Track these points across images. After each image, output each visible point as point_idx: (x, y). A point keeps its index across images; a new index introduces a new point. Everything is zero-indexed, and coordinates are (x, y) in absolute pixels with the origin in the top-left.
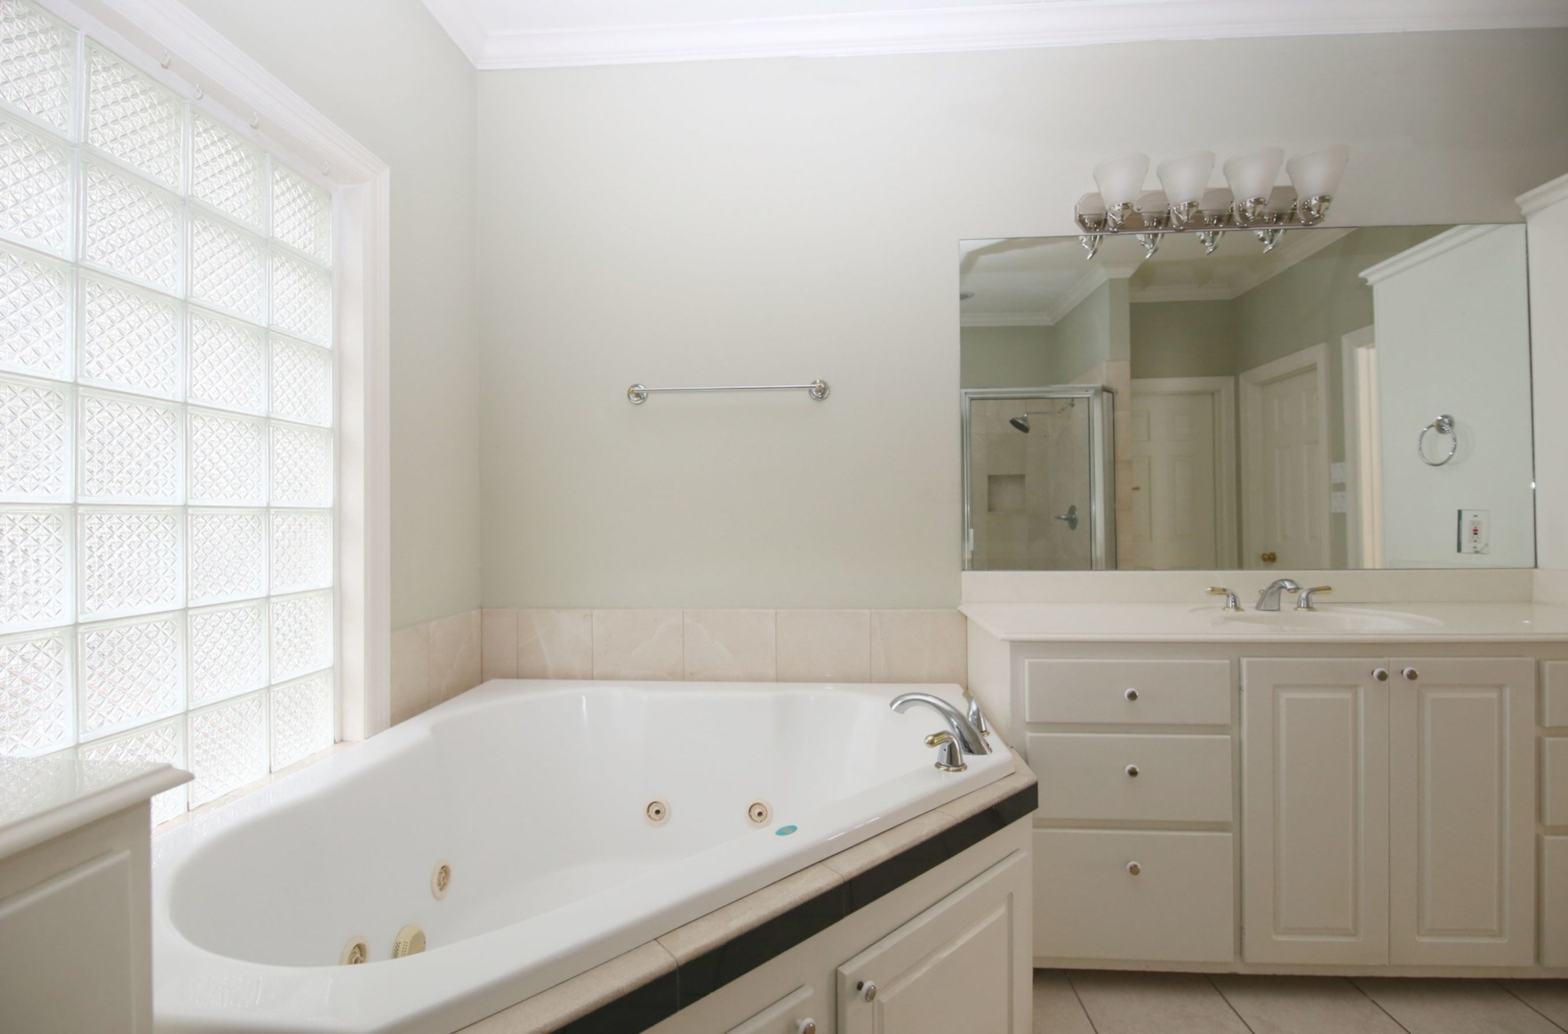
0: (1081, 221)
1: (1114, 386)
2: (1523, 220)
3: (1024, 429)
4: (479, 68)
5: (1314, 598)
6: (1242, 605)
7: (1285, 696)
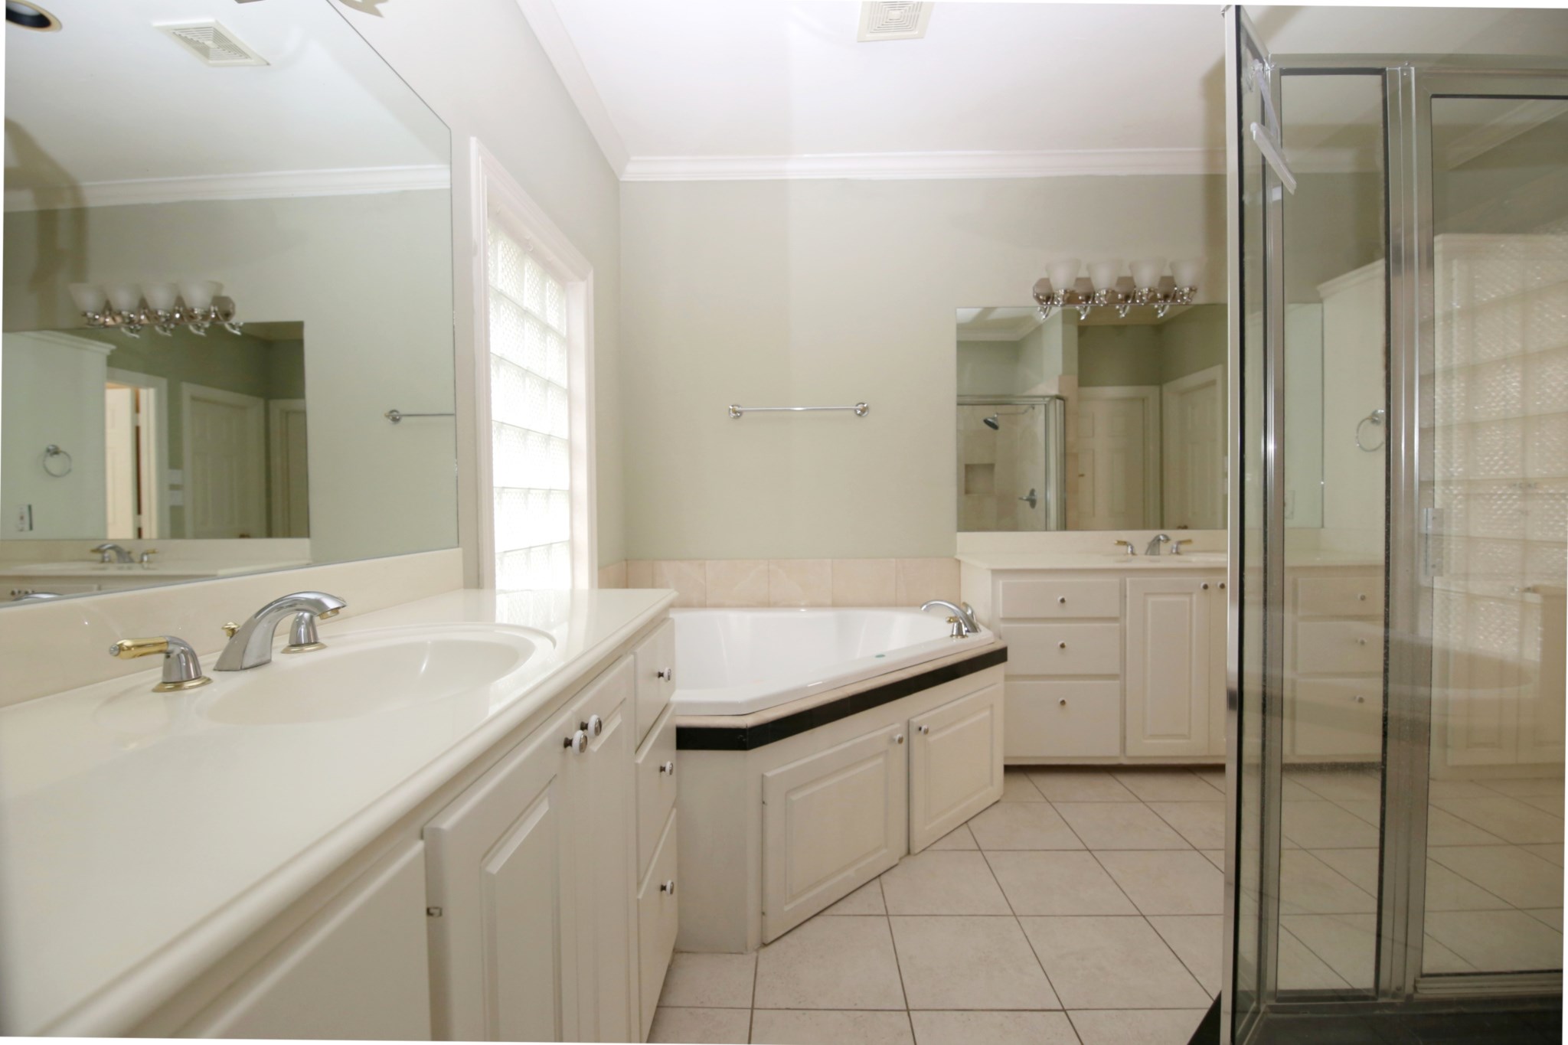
0: (1037, 298)
1: (1064, 394)
2: (1321, 301)
3: (994, 426)
4: (621, 179)
5: (1183, 547)
6: (1137, 552)
7: (1151, 599)
